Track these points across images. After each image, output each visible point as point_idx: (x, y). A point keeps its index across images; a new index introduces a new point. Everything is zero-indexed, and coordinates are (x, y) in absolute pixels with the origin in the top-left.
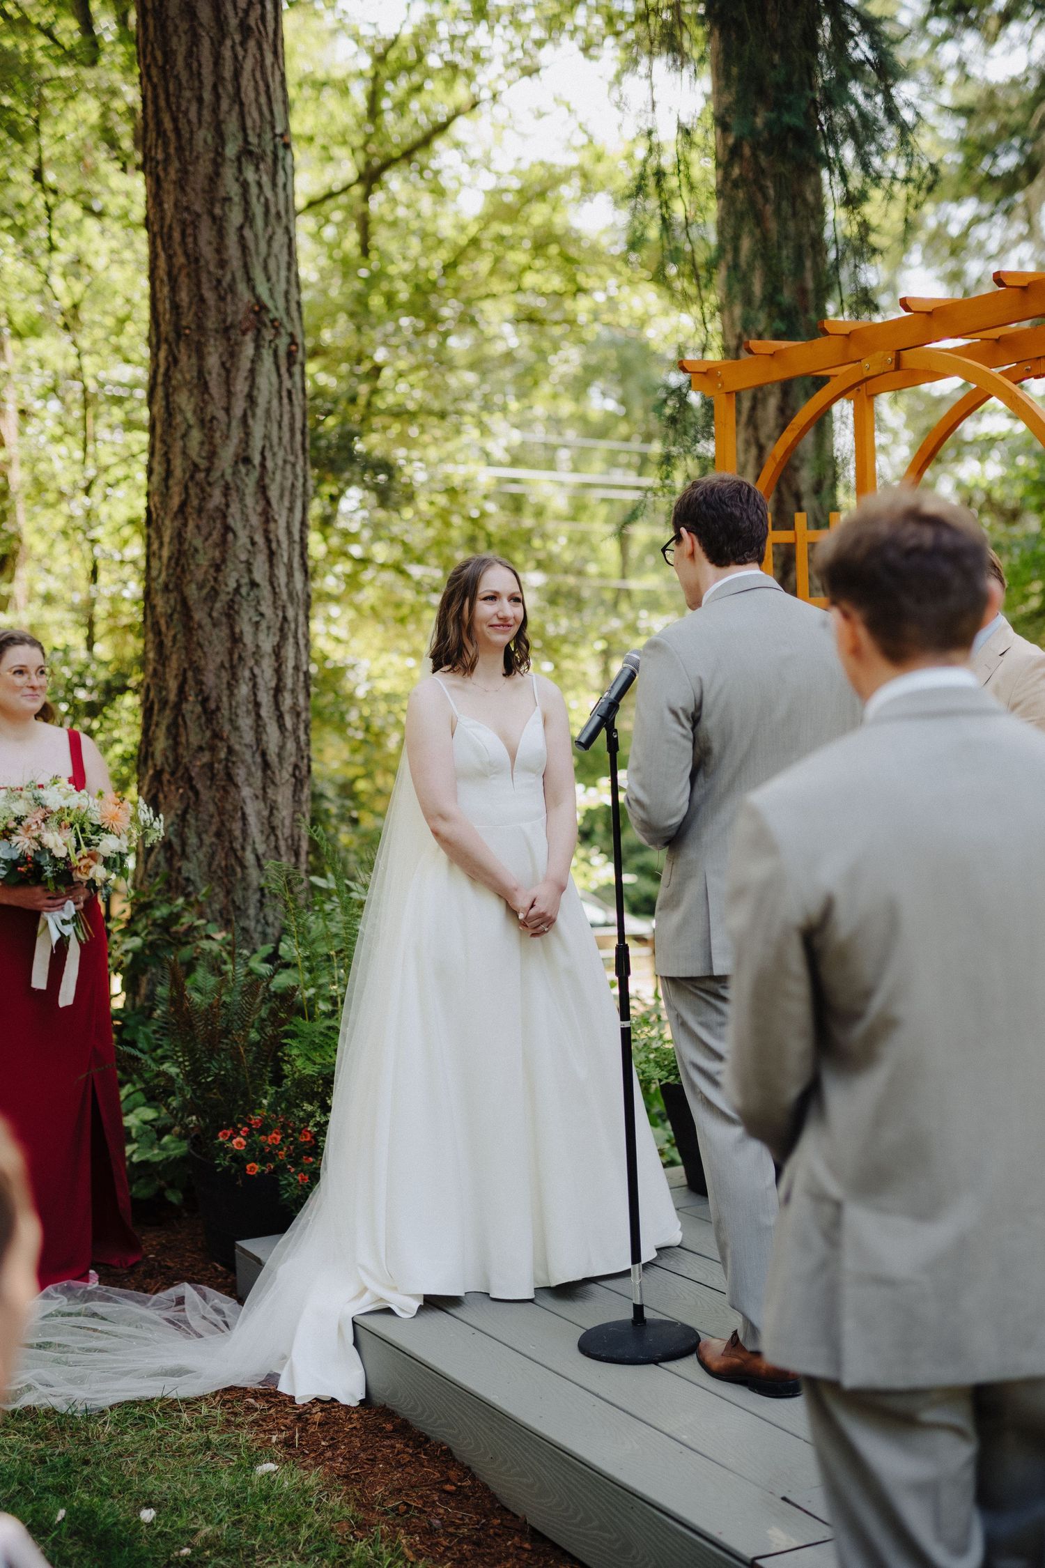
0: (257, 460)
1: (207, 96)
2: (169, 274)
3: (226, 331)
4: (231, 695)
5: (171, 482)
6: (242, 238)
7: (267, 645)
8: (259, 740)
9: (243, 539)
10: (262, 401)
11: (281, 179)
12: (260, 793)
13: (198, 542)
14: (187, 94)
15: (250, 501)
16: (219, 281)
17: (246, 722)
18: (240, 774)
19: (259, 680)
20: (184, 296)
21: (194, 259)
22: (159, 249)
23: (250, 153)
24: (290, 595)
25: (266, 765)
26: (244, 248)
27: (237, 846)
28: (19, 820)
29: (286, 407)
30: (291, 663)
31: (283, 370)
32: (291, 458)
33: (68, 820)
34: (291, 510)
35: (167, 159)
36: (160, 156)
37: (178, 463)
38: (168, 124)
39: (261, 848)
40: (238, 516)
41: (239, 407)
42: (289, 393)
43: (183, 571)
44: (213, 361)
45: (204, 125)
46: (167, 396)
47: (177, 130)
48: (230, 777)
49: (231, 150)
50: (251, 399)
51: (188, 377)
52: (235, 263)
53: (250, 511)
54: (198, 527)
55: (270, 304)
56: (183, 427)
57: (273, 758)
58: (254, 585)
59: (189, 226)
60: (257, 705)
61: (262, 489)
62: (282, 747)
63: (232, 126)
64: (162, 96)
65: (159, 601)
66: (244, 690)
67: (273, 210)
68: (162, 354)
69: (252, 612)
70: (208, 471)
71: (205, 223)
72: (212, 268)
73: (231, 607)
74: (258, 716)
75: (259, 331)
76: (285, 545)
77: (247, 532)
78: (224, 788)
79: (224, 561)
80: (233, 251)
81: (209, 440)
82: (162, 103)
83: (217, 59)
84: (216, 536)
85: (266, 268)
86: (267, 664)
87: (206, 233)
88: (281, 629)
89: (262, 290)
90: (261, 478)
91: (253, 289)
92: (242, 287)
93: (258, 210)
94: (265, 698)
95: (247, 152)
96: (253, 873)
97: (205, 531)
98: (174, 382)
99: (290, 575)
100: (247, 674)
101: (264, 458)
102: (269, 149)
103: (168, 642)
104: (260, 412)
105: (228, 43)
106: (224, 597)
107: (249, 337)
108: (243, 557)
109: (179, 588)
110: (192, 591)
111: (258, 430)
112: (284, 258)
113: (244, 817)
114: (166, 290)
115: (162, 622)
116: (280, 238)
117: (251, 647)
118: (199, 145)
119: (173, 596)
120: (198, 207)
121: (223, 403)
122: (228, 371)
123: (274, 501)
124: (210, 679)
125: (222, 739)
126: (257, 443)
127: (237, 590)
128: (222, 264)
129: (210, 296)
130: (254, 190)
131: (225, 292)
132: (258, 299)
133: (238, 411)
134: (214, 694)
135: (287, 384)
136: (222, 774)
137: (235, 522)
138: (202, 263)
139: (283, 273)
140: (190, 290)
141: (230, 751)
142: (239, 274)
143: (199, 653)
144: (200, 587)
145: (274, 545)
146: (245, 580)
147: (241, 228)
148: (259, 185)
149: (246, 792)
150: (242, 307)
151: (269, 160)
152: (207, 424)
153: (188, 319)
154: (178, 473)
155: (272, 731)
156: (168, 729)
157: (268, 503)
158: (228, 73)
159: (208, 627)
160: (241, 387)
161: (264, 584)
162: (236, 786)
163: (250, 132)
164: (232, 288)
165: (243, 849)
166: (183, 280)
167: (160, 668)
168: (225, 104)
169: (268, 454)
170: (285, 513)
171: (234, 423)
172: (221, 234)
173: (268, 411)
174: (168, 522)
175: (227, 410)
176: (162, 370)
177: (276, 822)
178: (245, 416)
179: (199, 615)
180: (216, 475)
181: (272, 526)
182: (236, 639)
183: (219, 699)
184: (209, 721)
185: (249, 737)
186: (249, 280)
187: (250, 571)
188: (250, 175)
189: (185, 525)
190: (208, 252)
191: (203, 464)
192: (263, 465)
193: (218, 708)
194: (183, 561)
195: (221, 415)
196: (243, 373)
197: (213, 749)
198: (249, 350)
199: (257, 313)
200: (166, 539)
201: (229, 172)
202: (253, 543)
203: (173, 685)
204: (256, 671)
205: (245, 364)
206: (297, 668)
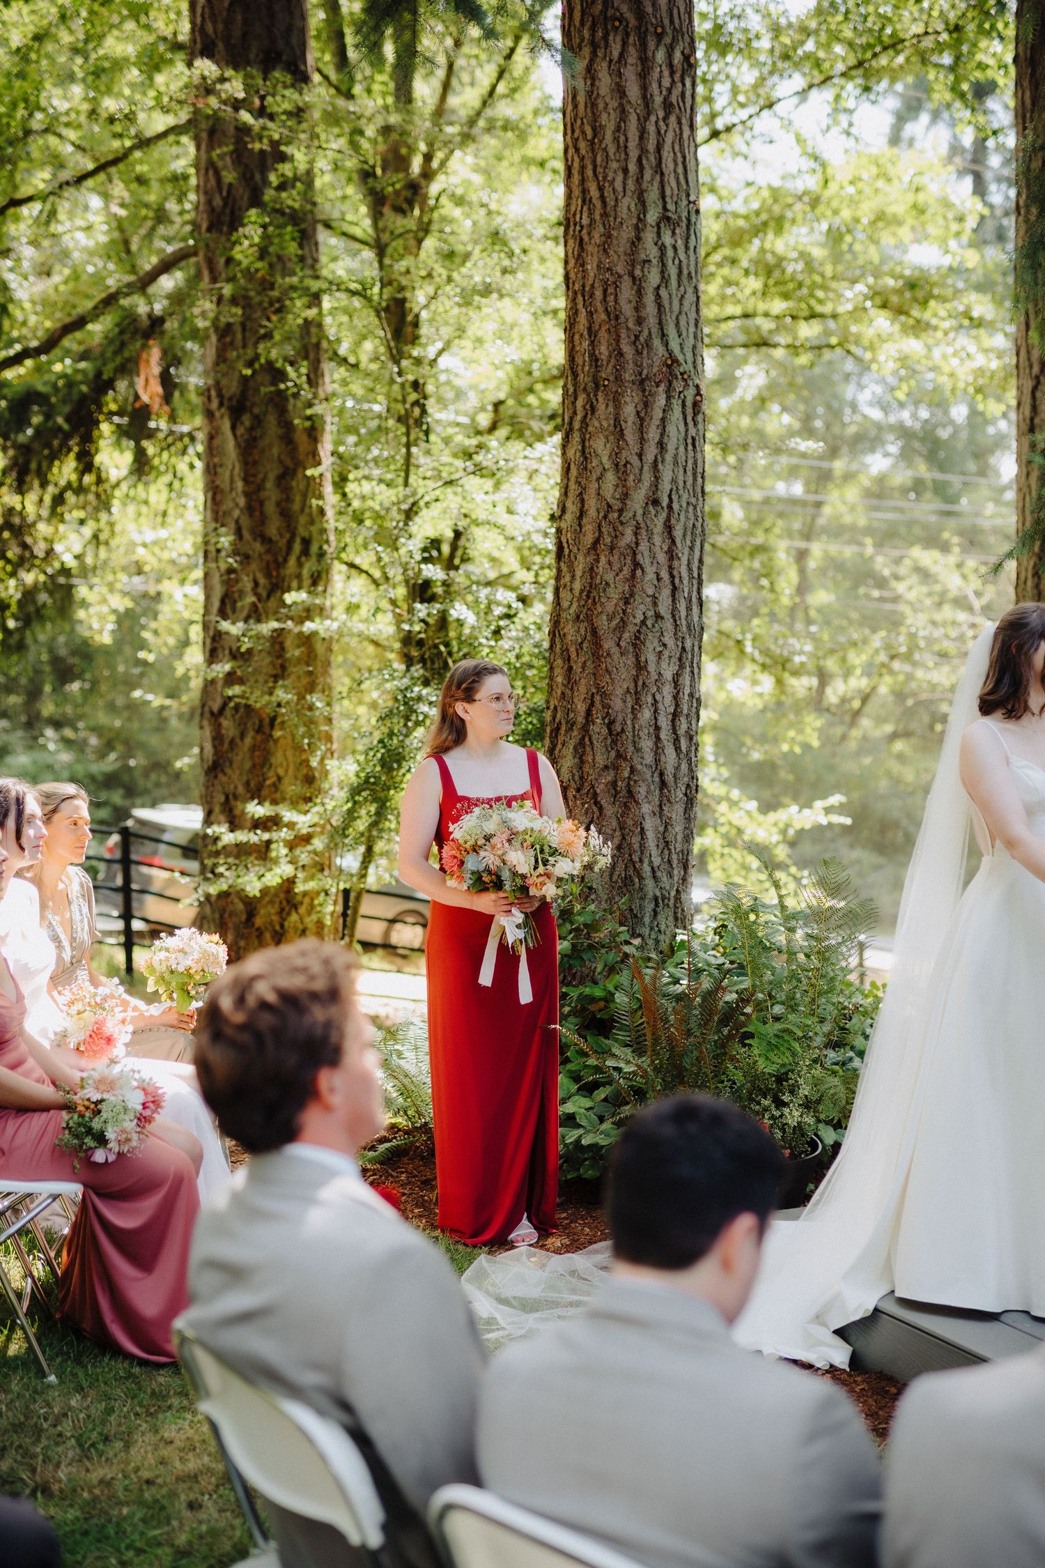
0: (665, 502)
1: (632, 167)
2: (590, 329)
3: (641, 383)
4: (635, 718)
5: (585, 520)
6: (658, 296)
7: (668, 675)
8: (657, 761)
9: (650, 576)
10: (671, 447)
11: (692, 243)
12: (657, 809)
13: (609, 577)
14: (614, 165)
15: (657, 540)
16: (637, 337)
17: (647, 744)
18: (641, 791)
19: (660, 705)
20: (603, 350)
21: (614, 317)
22: (580, 306)
23: (668, 219)
24: (689, 627)
25: (663, 784)
26: (660, 306)
27: (636, 858)
28: (488, 838)
29: (691, 454)
30: (687, 691)
31: (689, 419)
32: (693, 500)
33: (530, 840)
34: (691, 548)
35: (592, 222)
36: (585, 221)
37: (592, 504)
38: (594, 192)
39: (657, 861)
40: (646, 553)
41: (651, 452)
42: (693, 439)
43: (594, 603)
44: (629, 411)
45: (629, 193)
46: (583, 441)
47: (602, 198)
48: (631, 794)
49: (652, 216)
50: (661, 445)
51: (605, 424)
52: (652, 321)
53: (657, 549)
54: (609, 563)
55: (681, 358)
56: (599, 470)
57: (669, 778)
58: (658, 617)
59: (610, 286)
60: (657, 728)
61: (669, 528)
62: (677, 768)
63: (653, 195)
64: (590, 167)
65: (570, 630)
66: (647, 714)
67: (685, 272)
68: (580, 403)
69: (656, 643)
70: (621, 511)
71: (626, 283)
72: (631, 325)
73: (637, 638)
74: (658, 738)
75: (670, 383)
76: (686, 582)
77: (654, 569)
78: (625, 805)
79: (632, 595)
80: (650, 309)
81: (622, 481)
82: (589, 172)
83: (643, 133)
84: (626, 571)
85: (677, 324)
86: (668, 690)
87: (627, 291)
88: (680, 659)
89: (674, 345)
90: (668, 519)
91: (667, 345)
92: (657, 342)
93: (672, 271)
94: (664, 722)
95: (665, 219)
96: (649, 883)
97: (616, 567)
98: (590, 429)
99: (689, 609)
100: (650, 699)
101: (671, 500)
102: (684, 214)
103: (577, 668)
104: (669, 457)
105: (653, 118)
106: (631, 629)
107: (662, 388)
108: (650, 591)
109: (589, 618)
110: (602, 623)
111: (667, 474)
112: (693, 315)
113: (642, 831)
114: (586, 344)
115: (572, 649)
116: (690, 297)
117: (654, 676)
118: (623, 212)
119: (583, 626)
120: (620, 269)
121: (636, 450)
122: (642, 420)
123: (678, 541)
124: (617, 704)
125: (625, 759)
126: (666, 486)
127: (643, 622)
128: (640, 321)
129: (627, 349)
130: (670, 253)
131: (642, 347)
132: (670, 353)
133: (649, 457)
134: (620, 718)
135: (692, 432)
136: (624, 793)
137: (645, 560)
138: (622, 319)
139: (692, 329)
140: (609, 344)
141: (633, 770)
142: (655, 331)
143: (607, 678)
144: (610, 619)
145: (677, 581)
146: (650, 613)
147: (658, 288)
148: (675, 248)
149: (646, 809)
150: (657, 362)
151: (684, 225)
152: (621, 469)
153: (607, 372)
154: (592, 513)
155: (670, 751)
156: (575, 748)
157: (673, 542)
158: (651, 147)
159: (616, 656)
160: (653, 434)
161: (668, 616)
162: (637, 803)
163: (668, 200)
164: (648, 344)
165: (641, 861)
166: (603, 335)
167: (568, 692)
168: (648, 174)
169: (675, 497)
170: (686, 551)
171: (646, 468)
172: (640, 293)
173: (676, 456)
174: (580, 558)
175: (640, 456)
176: (579, 417)
177: (670, 838)
178: (656, 461)
179: (609, 644)
180: (627, 515)
181: (676, 563)
182: (640, 667)
183: (624, 723)
184: (614, 742)
185: (649, 758)
186: (663, 335)
187: (655, 604)
188: (667, 239)
189: (597, 561)
190: (627, 310)
191: (617, 505)
192: (670, 507)
193: (623, 731)
194: (594, 593)
195: (635, 460)
196: (656, 421)
197: (616, 768)
198: (661, 401)
199: (669, 367)
200: (579, 573)
201: (649, 236)
202: (659, 579)
203: (581, 707)
204: (658, 697)
205: (657, 414)
206: (691, 695)
